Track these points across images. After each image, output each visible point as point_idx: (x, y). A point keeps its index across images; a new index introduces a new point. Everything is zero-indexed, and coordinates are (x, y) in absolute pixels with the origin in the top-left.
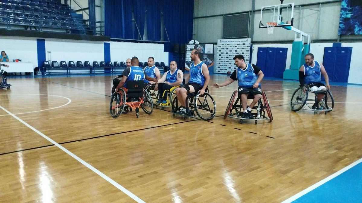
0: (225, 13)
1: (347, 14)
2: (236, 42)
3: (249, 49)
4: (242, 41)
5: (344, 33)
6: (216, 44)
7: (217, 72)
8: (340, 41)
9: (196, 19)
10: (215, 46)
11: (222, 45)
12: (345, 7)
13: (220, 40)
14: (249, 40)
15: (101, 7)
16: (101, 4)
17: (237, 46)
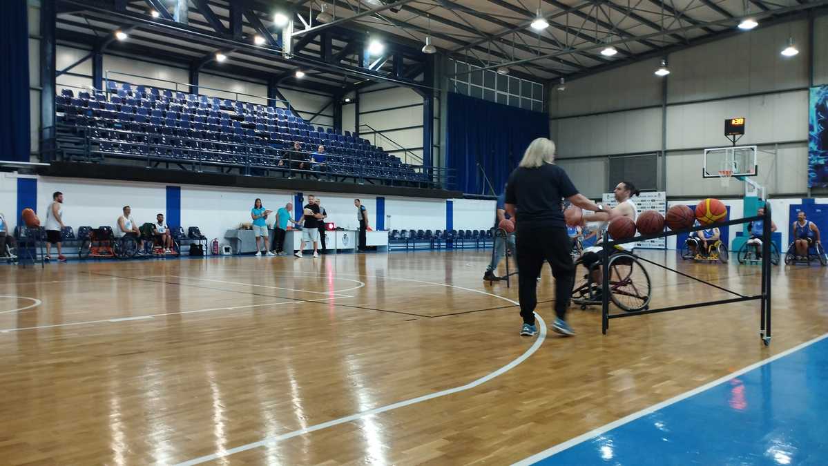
0: (611, 152)
1: (818, 159)
3: (663, 208)
4: (649, 196)
5: (816, 184)
6: (601, 200)
8: (812, 195)
12: (815, 148)
13: (607, 194)
14: (663, 195)
15: (439, 148)
16: (439, 143)
17: (642, 203)
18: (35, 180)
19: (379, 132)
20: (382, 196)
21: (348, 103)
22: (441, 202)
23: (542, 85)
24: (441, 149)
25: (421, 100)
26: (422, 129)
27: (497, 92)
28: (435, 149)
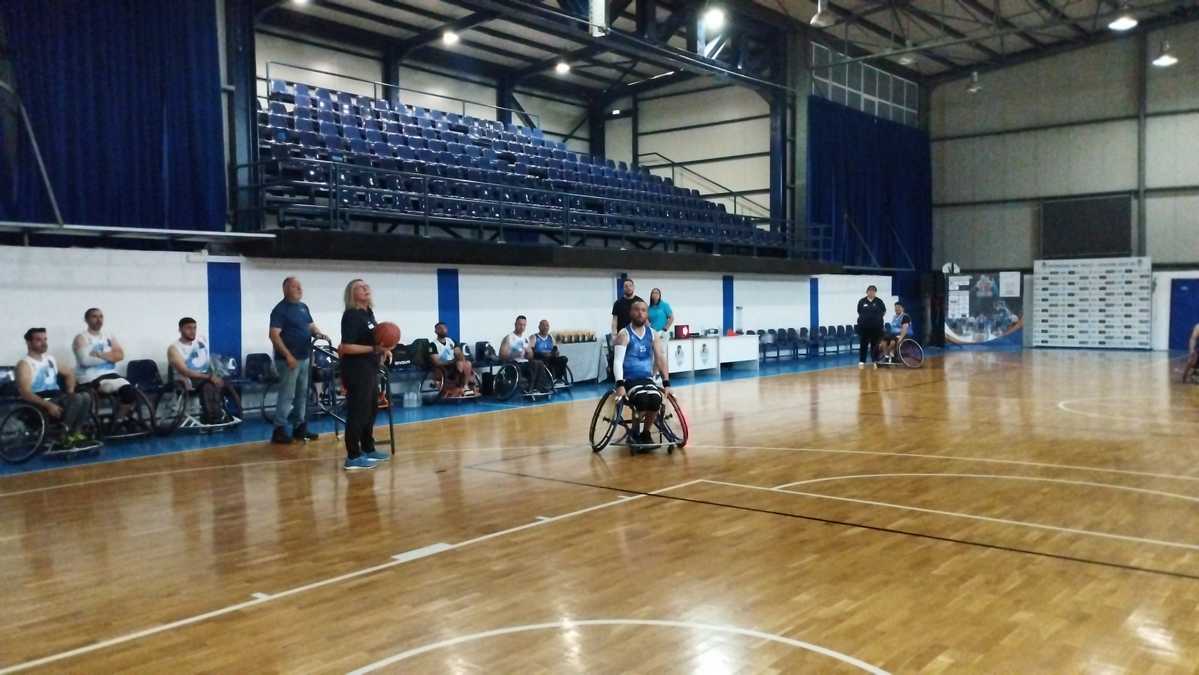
0: (1043, 193)
2: (1101, 265)
3: (1146, 282)
4: (1121, 264)
6: (1030, 271)
7: (1035, 344)
9: (938, 210)
10: (1026, 277)
11: (1052, 273)
13: (1042, 261)
14: (1147, 262)
15: (793, 190)
16: (793, 181)
17: (1107, 275)
18: (237, 266)
19: (681, 165)
20: (730, 274)
21: (617, 116)
22: (804, 281)
23: (916, 85)
24: (797, 190)
25: (765, 108)
26: (767, 159)
27: (865, 96)
28: (788, 192)
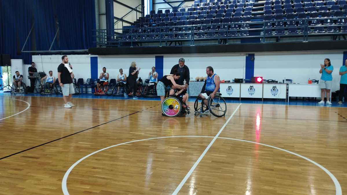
18: (97, 57)
